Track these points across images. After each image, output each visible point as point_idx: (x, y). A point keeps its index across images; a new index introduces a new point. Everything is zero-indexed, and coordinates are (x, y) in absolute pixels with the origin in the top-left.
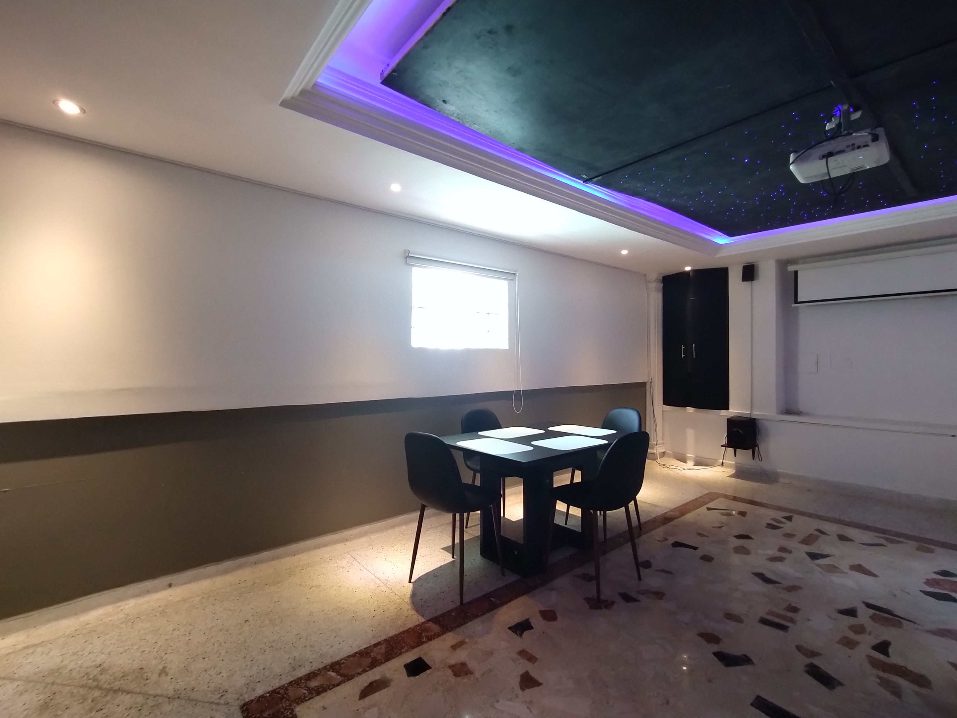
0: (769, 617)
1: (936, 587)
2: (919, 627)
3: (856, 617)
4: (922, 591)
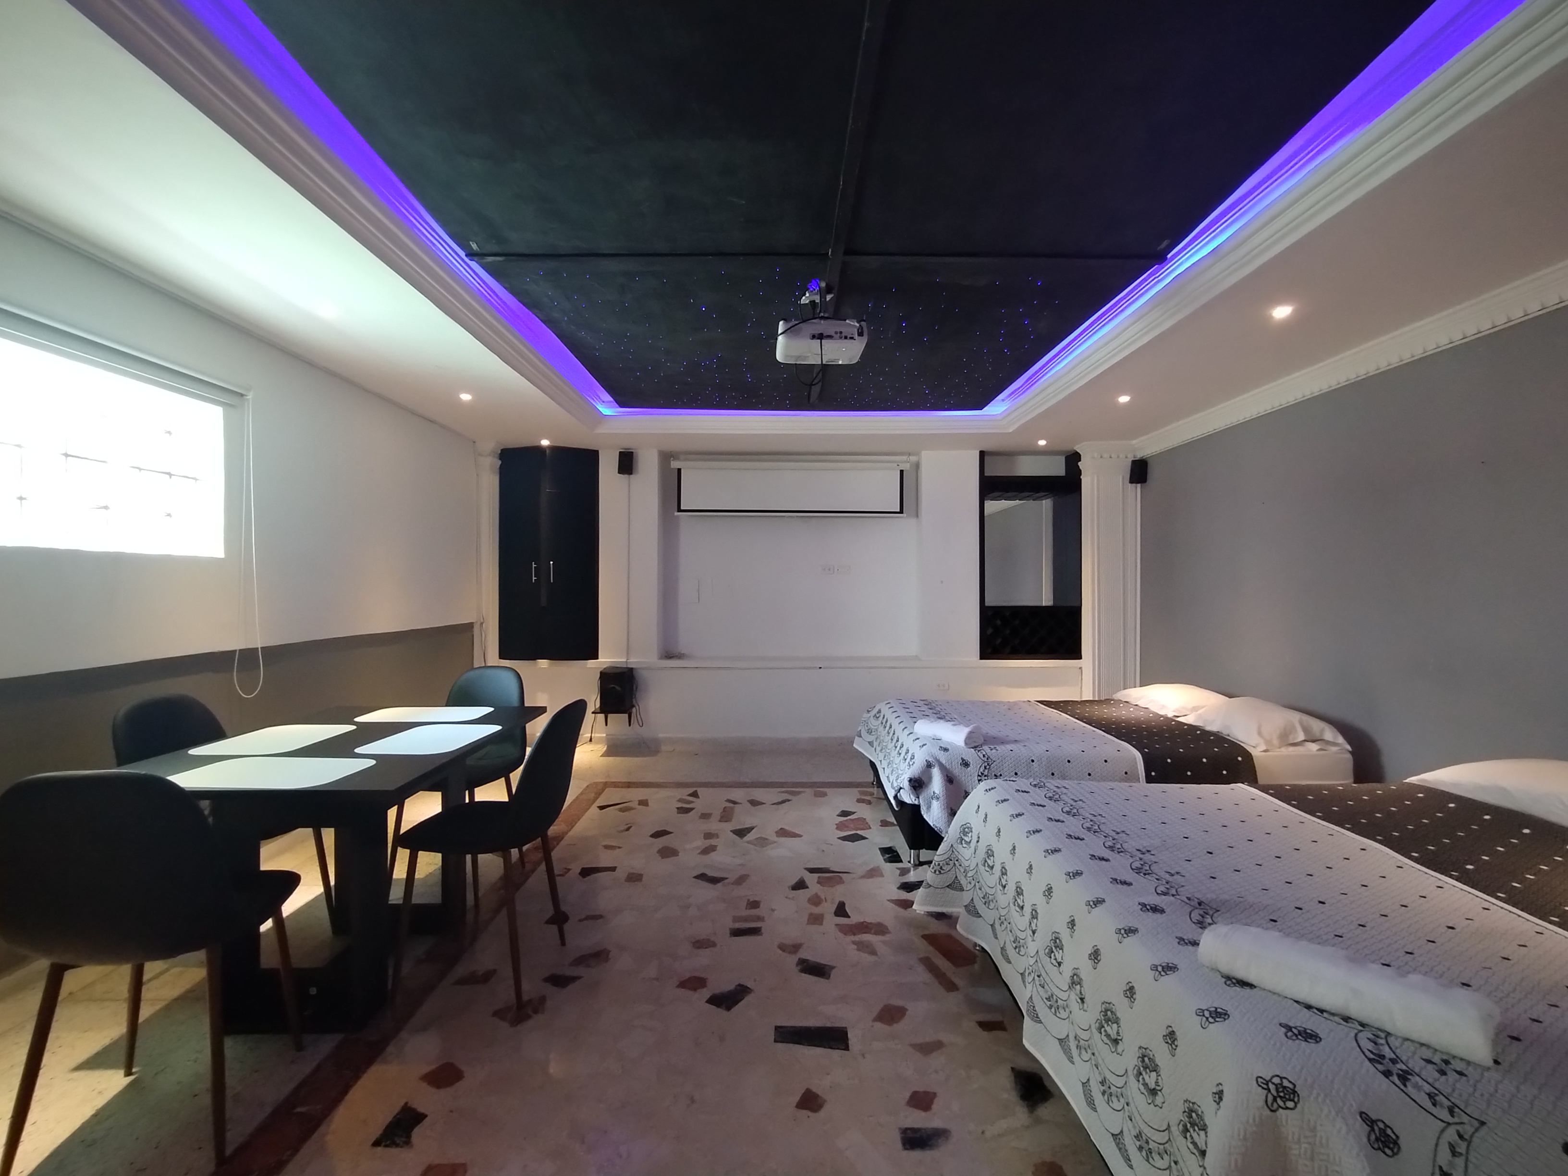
0: (737, 925)
1: (845, 829)
2: (854, 876)
3: (807, 887)
4: (839, 838)
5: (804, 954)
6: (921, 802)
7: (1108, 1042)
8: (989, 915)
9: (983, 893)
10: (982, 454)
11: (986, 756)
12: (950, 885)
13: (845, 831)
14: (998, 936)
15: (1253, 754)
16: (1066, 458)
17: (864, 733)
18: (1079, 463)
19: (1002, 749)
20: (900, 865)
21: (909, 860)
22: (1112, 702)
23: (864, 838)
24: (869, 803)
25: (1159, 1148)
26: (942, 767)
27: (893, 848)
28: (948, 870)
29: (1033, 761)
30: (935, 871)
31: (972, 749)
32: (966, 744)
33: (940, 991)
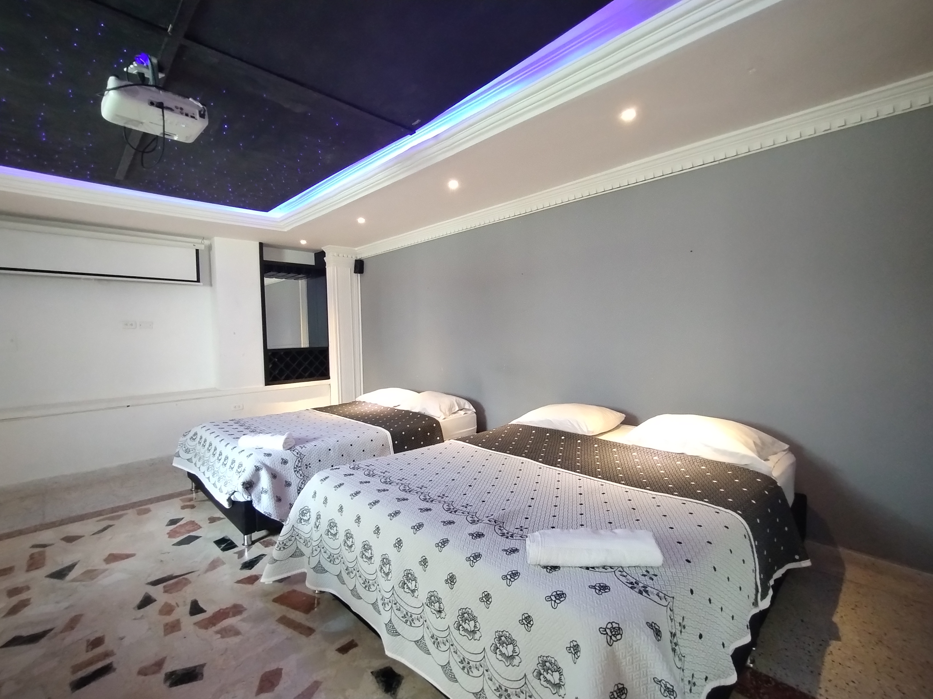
0: (80, 674)
1: (178, 535)
2: (199, 573)
3: (155, 600)
4: (173, 545)
5: (169, 667)
6: (253, 498)
7: (466, 634)
8: (333, 569)
9: (328, 554)
10: (261, 245)
11: (299, 453)
12: (293, 554)
13: (178, 537)
14: (345, 582)
15: (440, 421)
16: (315, 254)
17: (182, 453)
18: (325, 258)
19: (309, 446)
20: (235, 550)
21: (243, 543)
22: (357, 403)
23: (197, 537)
24: (193, 507)
25: (516, 691)
26: (268, 468)
27: (226, 538)
28: (290, 544)
29: (330, 450)
30: (280, 549)
31: (288, 451)
32: (284, 447)
33: (303, 640)
